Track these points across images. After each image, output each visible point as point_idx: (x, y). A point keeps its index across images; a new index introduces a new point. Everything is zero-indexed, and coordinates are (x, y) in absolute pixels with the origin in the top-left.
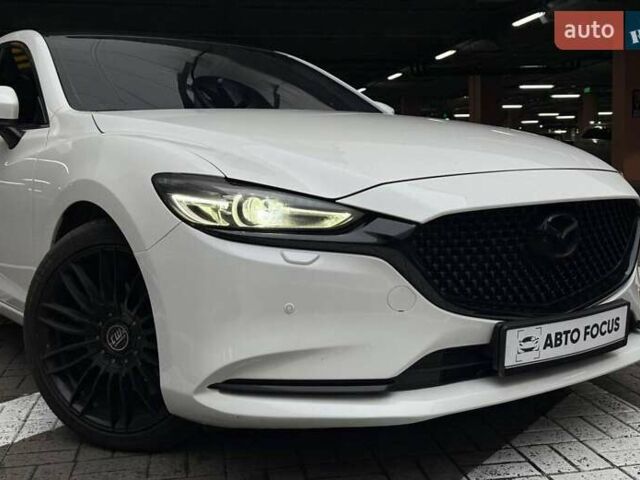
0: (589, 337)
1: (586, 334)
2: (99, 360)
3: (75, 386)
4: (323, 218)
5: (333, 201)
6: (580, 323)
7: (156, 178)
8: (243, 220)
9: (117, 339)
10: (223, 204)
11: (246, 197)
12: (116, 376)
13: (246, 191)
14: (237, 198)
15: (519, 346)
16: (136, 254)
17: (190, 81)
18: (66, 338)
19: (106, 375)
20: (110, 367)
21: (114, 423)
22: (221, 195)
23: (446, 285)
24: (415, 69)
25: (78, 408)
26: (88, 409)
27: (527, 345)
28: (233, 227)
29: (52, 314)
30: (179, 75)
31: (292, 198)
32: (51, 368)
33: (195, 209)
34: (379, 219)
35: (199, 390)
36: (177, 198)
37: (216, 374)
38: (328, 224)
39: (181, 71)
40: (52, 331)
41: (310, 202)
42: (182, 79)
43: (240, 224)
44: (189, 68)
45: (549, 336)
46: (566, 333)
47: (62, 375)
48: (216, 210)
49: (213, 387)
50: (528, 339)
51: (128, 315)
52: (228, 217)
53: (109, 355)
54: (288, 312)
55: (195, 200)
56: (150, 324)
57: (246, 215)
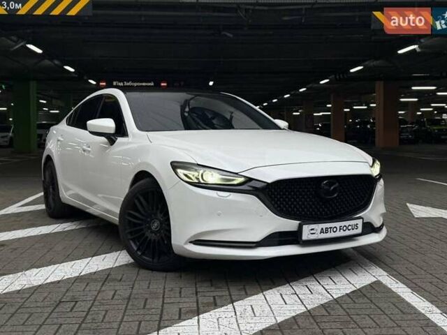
0: (342, 231)
1: (340, 229)
2: (148, 234)
3: (138, 244)
4: (233, 180)
5: (237, 174)
6: (338, 225)
7: (172, 163)
8: (203, 180)
9: (155, 226)
10: (196, 174)
11: (204, 171)
12: (155, 240)
13: (205, 169)
14: (201, 172)
15: (308, 232)
16: (164, 192)
17: (187, 109)
18: (135, 225)
19: (150, 240)
20: (152, 236)
21: (153, 259)
22: (196, 170)
23: (280, 207)
24: (338, 77)
25: (139, 253)
26: (143, 254)
27: (312, 232)
28: (199, 183)
29: (130, 215)
30: (181, 106)
31: (221, 172)
32: (129, 237)
33: (186, 175)
34: (254, 181)
35: (186, 243)
36: (179, 171)
37: (192, 237)
38: (235, 182)
39: (182, 104)
40: (130, 221)
41: (229, 174)
42: (183, 108)
43: (202, 182)
44: (187, 103)
45: (322, 229)
46: (331, 228)
47: (133, 240)
48: (193, 176)
49: (191, 242)
50: (313, 229)
51: (160, 216)
52: (198, 179)
53: (152, 232)
54: (219, 215)
55: (186, 172)
56: (168, 220)
57: (204, 178)
